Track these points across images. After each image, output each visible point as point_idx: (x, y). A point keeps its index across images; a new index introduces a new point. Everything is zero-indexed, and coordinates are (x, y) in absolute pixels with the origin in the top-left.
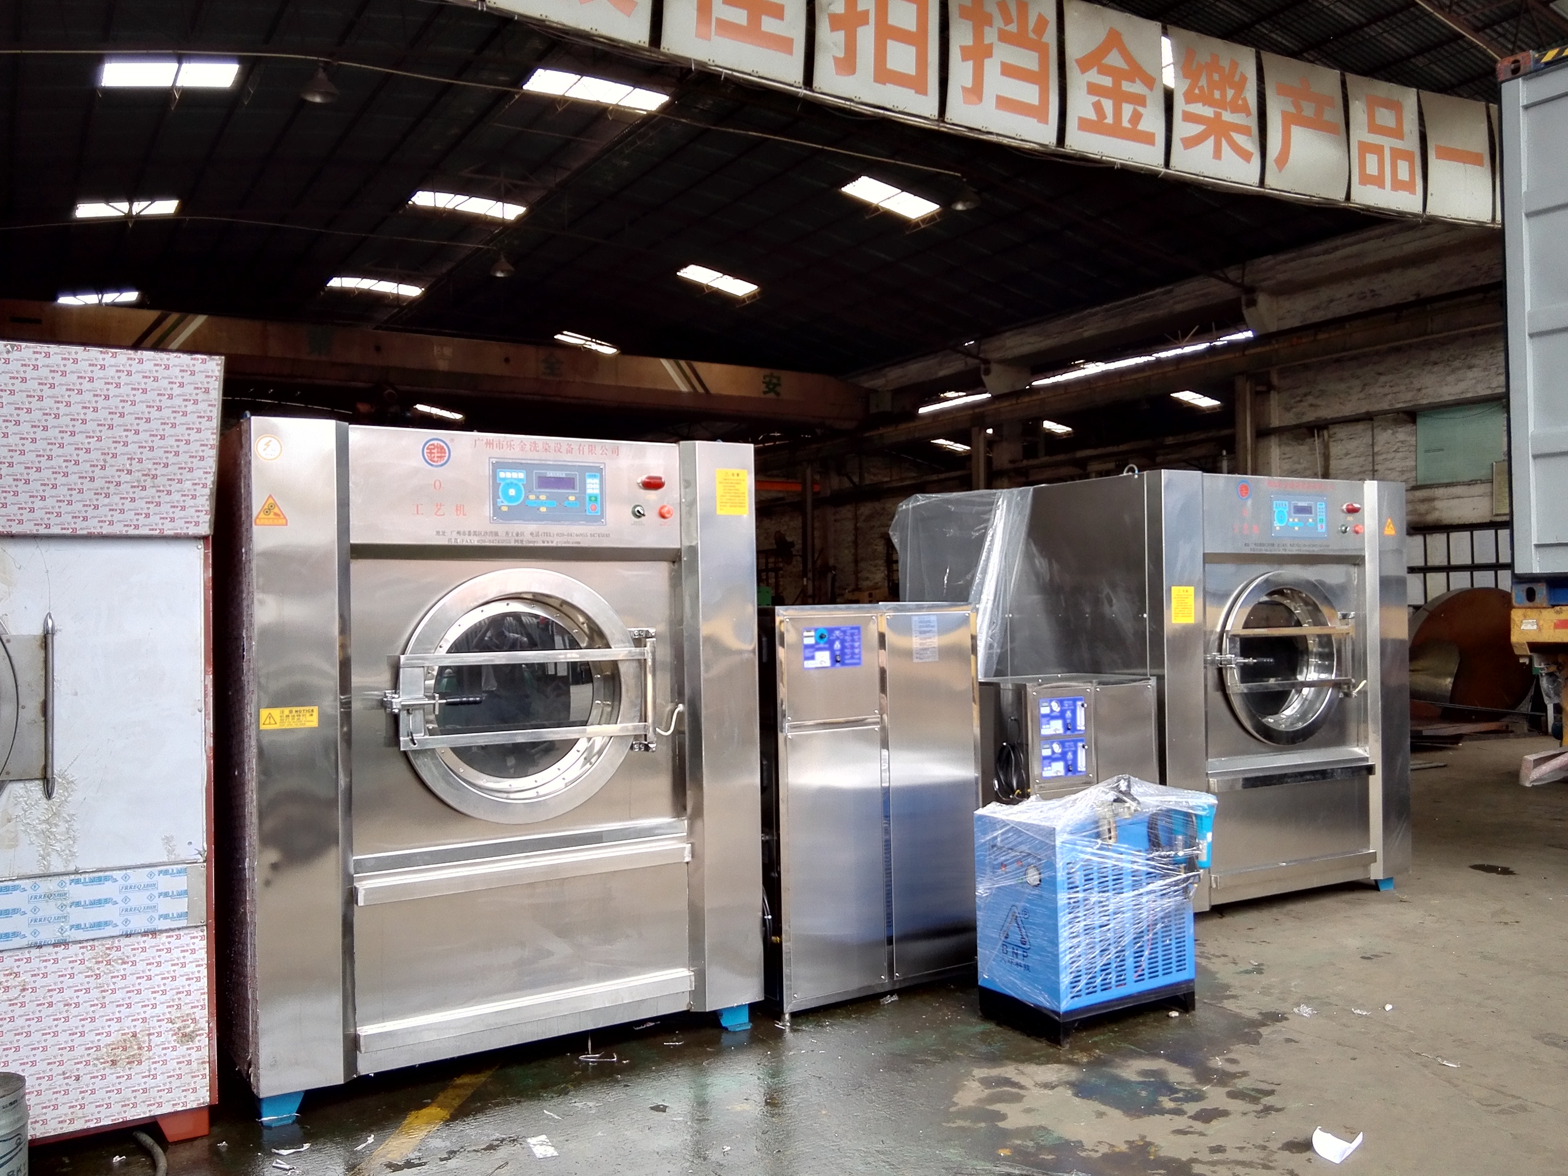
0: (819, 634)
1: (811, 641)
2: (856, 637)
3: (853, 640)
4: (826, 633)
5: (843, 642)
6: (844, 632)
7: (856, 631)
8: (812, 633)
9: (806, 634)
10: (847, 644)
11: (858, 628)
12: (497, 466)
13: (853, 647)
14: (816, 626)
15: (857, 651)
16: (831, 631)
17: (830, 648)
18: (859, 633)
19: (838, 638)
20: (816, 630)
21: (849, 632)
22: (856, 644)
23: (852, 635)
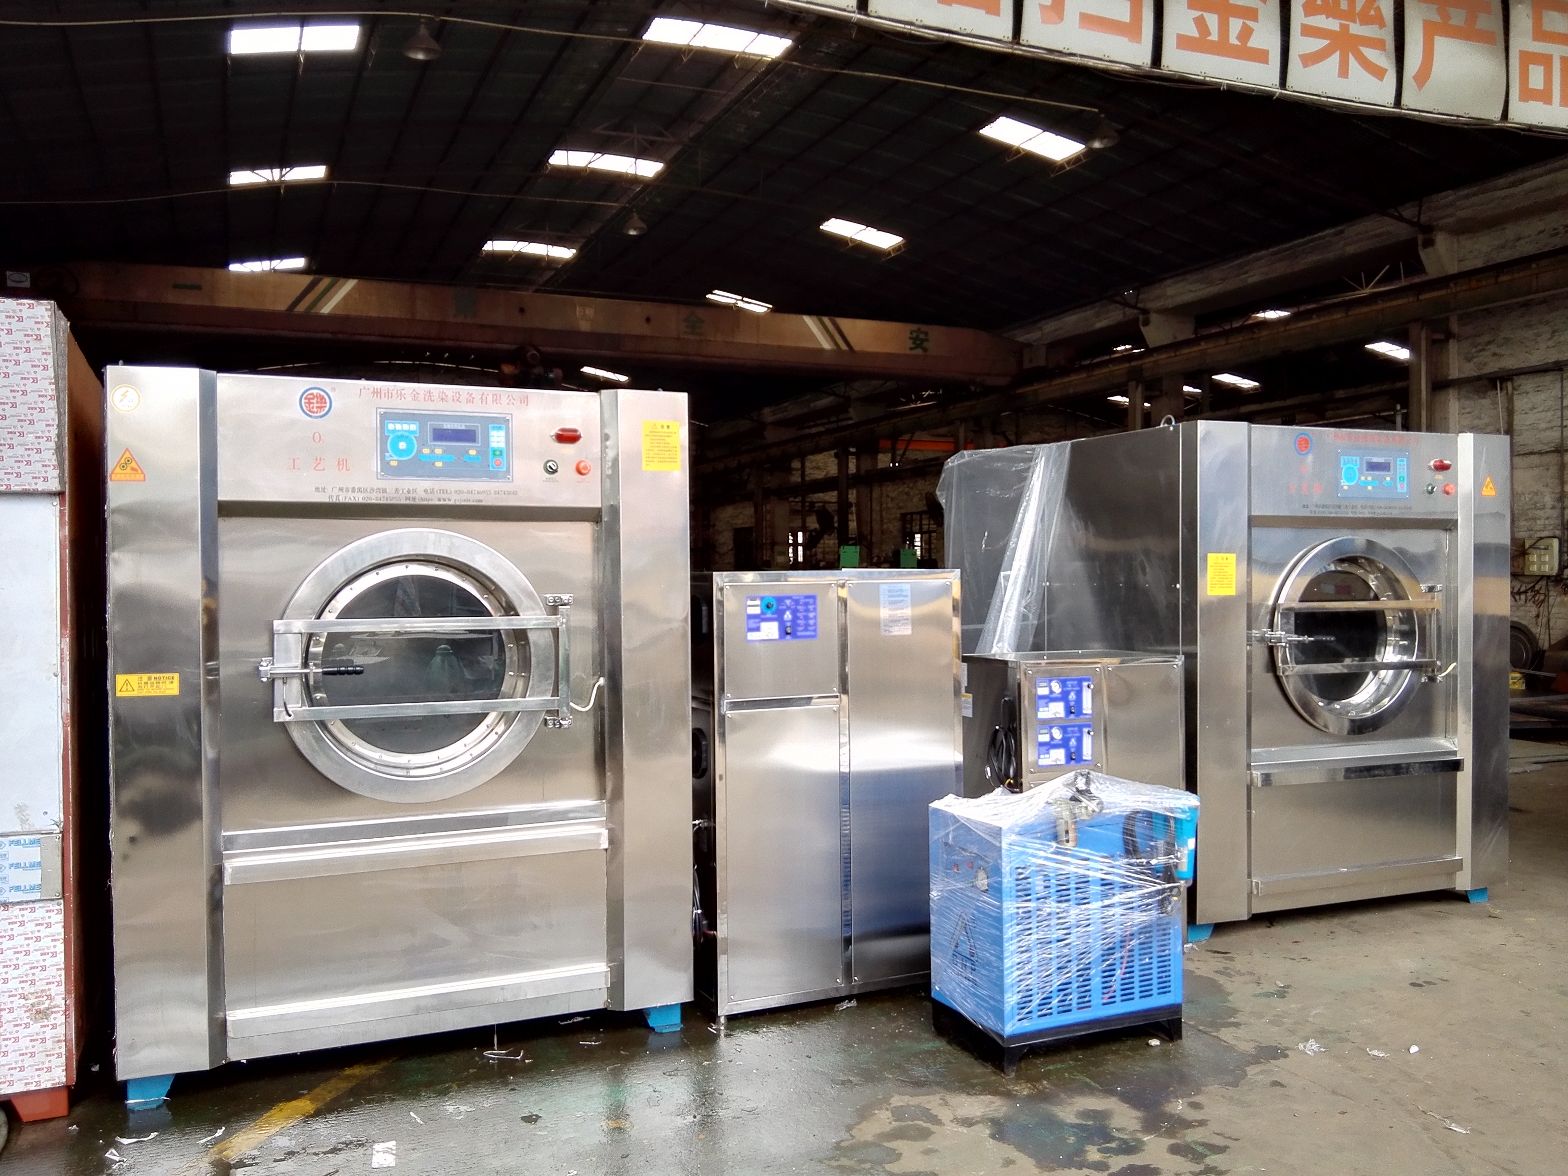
0: (765, 602)
1: (757, 611)
2: (811, 607)
3: (807, 611)
4: (774, 603)
5: (794, 612)
6: (797, 602)
7: (811, 601)
8: (758, 602)
9: (749, 603)
10: (799, 615)
11: (814, 597)
12: (385, 417)
13: (806, 618)
14: (762, 594)
15: (811, 622)
16: (780, 600)
17: (780, 618)
18: (815, 603)
19: (788, 608)
20: (762, 599)
21: (802, 601)
22: (811, 615)
23: (806, 604)
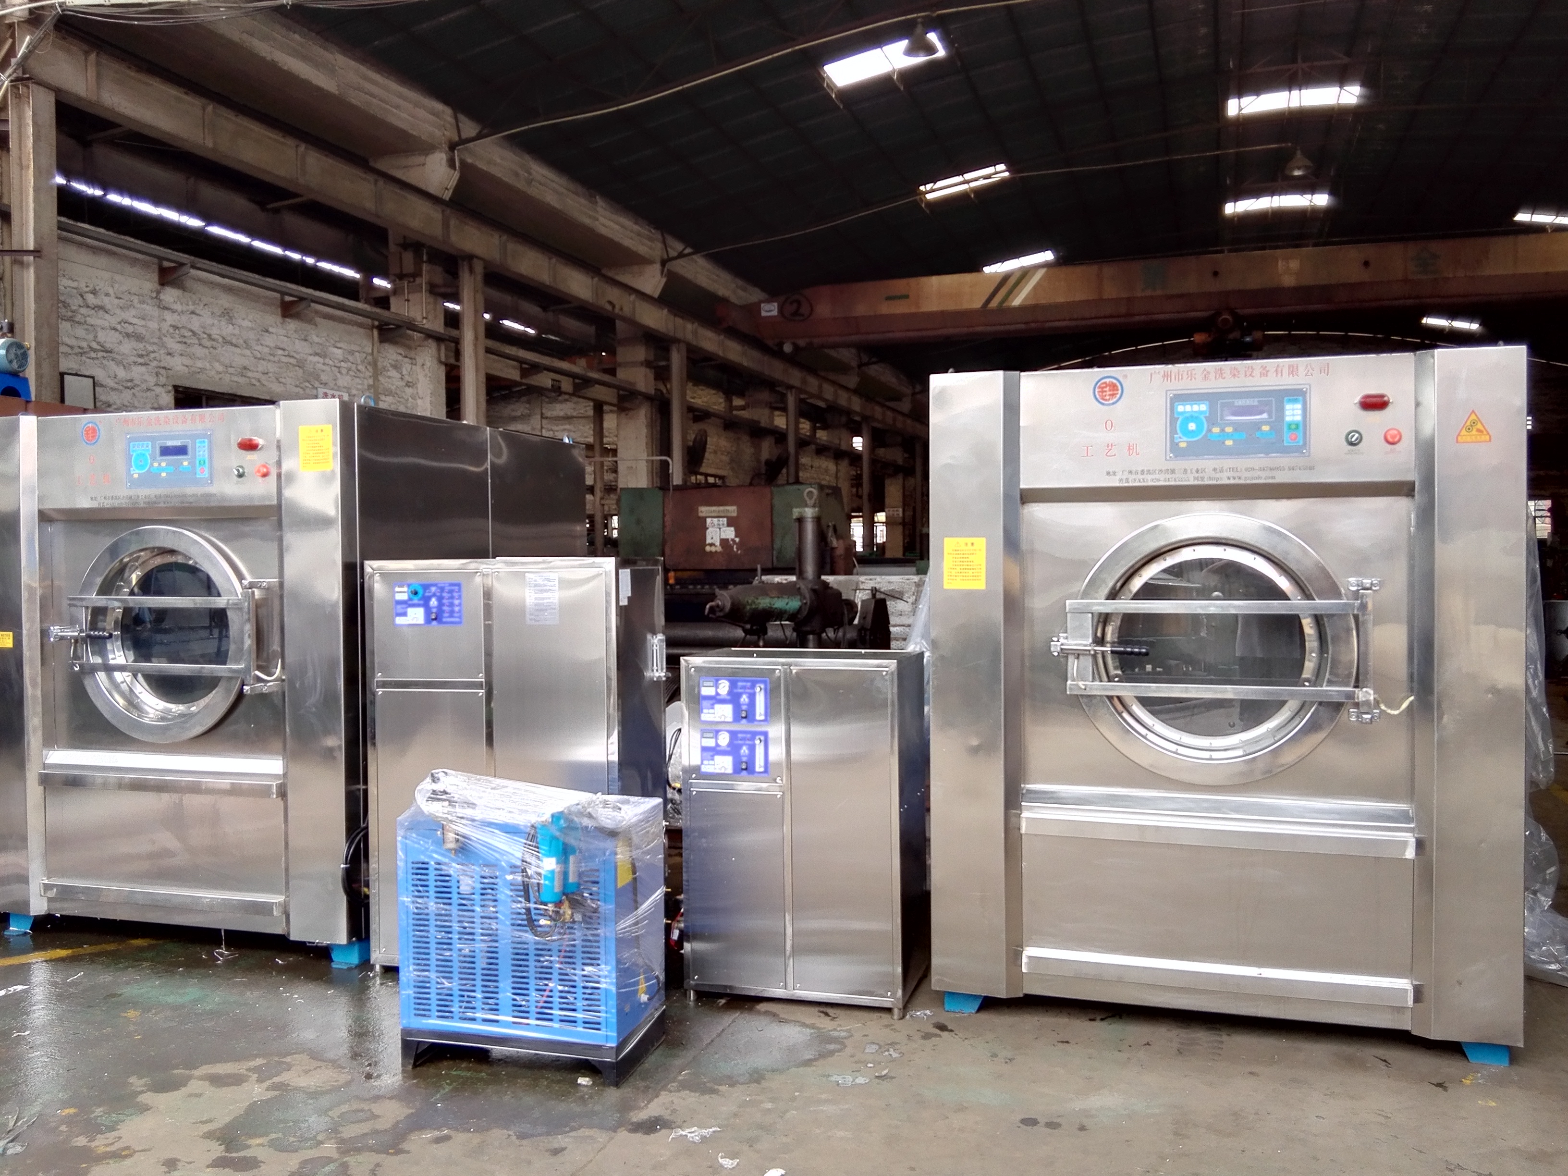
0: (412, 588)
1: (405, 597)
2: (456, 594)
3: (452, 598)
4: (421, 592)
5: (440, 599)
6: (442, 589)
7: (457, 588)
8: (405, 589)
9: (397, 589)
10: (445, 601)
11: (459, 585)
13: (451, 605)
14: (409, 581)
15: (457, 609)
16: (426, 587)
17: (425, 604)
18: (460, 591)
19: (434, 595)
20: (409, 586)
21: (447, 588)
22: (456, 602)
23: (451, 592)
